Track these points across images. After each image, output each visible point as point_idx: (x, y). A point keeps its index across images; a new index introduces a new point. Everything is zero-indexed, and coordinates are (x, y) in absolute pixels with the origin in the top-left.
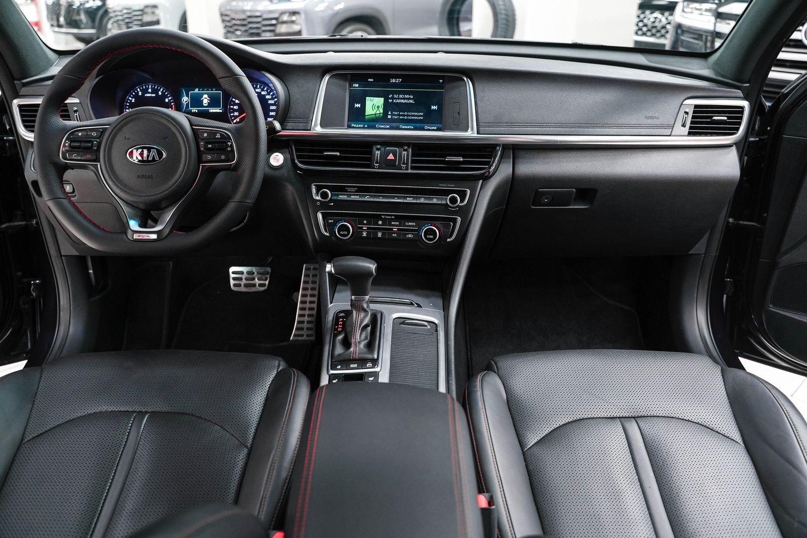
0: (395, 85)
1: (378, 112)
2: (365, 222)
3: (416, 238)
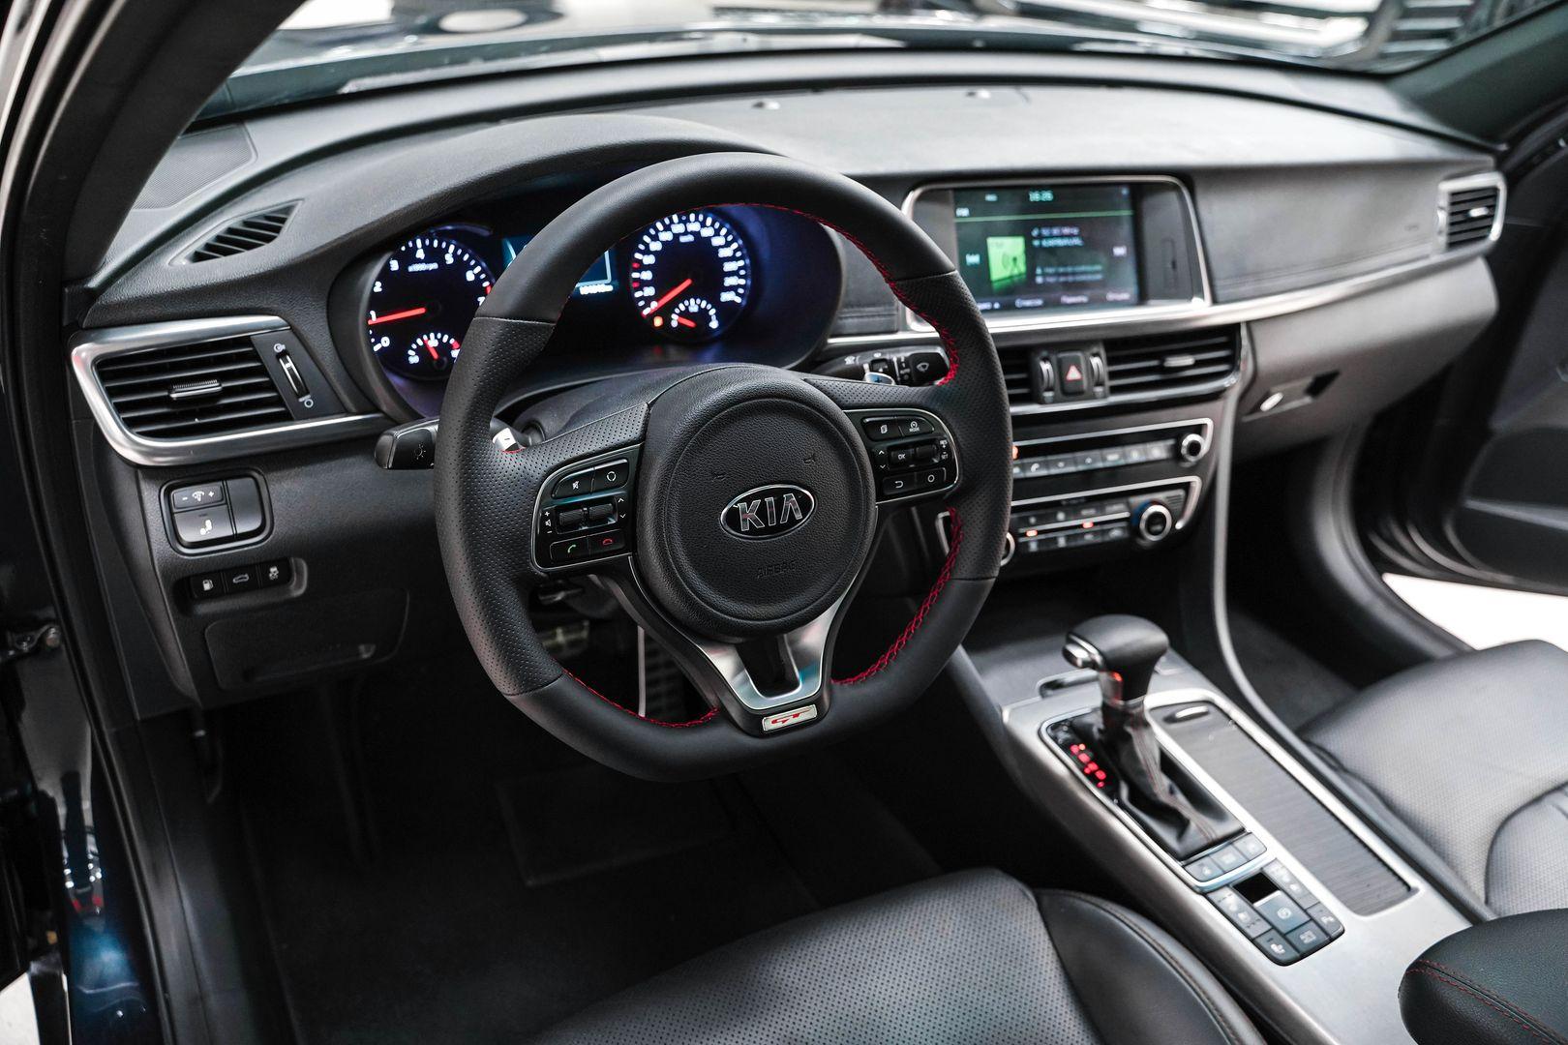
0: (1042, 207)
1: (1016, 272)
2: (1033, 520)
3: (1126, 535)
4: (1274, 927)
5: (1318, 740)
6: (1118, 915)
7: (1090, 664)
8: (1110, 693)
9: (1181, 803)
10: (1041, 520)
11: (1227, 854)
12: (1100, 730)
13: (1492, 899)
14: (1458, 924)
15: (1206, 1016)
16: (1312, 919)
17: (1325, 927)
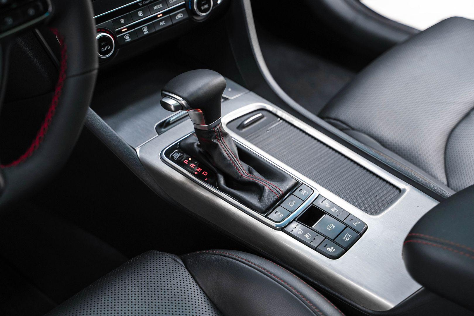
2: (122, 21)
3: (187, 16)
4: (326, 238)
5: (333, 115)
6: (234, 257)
7: (180, 107)
8: (198, 121)
9: (257, 177)
10: (128, 19)
11: (290, 201)
12: (198, 145)
13: (451, 181)
14: (430, 204)
15: (299, 302)
16: (347, 226)
17: (356, 229)
